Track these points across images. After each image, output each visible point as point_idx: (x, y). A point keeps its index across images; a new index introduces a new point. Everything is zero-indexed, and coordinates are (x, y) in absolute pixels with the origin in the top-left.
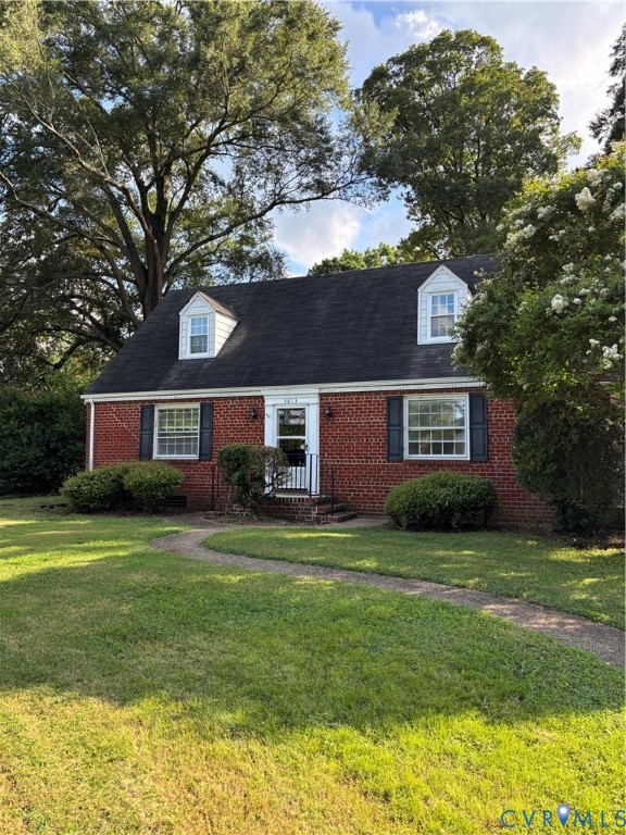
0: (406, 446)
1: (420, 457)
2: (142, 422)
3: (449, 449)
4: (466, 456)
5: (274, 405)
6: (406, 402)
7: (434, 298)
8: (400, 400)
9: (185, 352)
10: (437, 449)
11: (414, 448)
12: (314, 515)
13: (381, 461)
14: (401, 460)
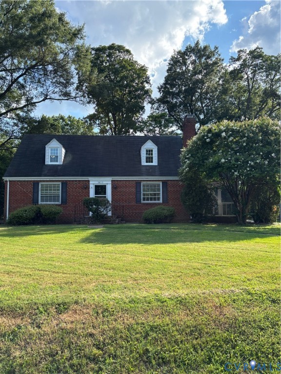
0: (142, 198)
1: (146, 202)
2: (34, 189)
3: (155, 199)
4: (161, 201)
5: (93, 184)
6: (142, 184)
7: (147, 150)
8: (140, 183)
9: (48, 162)
10: (151, 199)
11: (144, 199)
12: (117, 221)
13: (134, 203)
14: (141, 203)
